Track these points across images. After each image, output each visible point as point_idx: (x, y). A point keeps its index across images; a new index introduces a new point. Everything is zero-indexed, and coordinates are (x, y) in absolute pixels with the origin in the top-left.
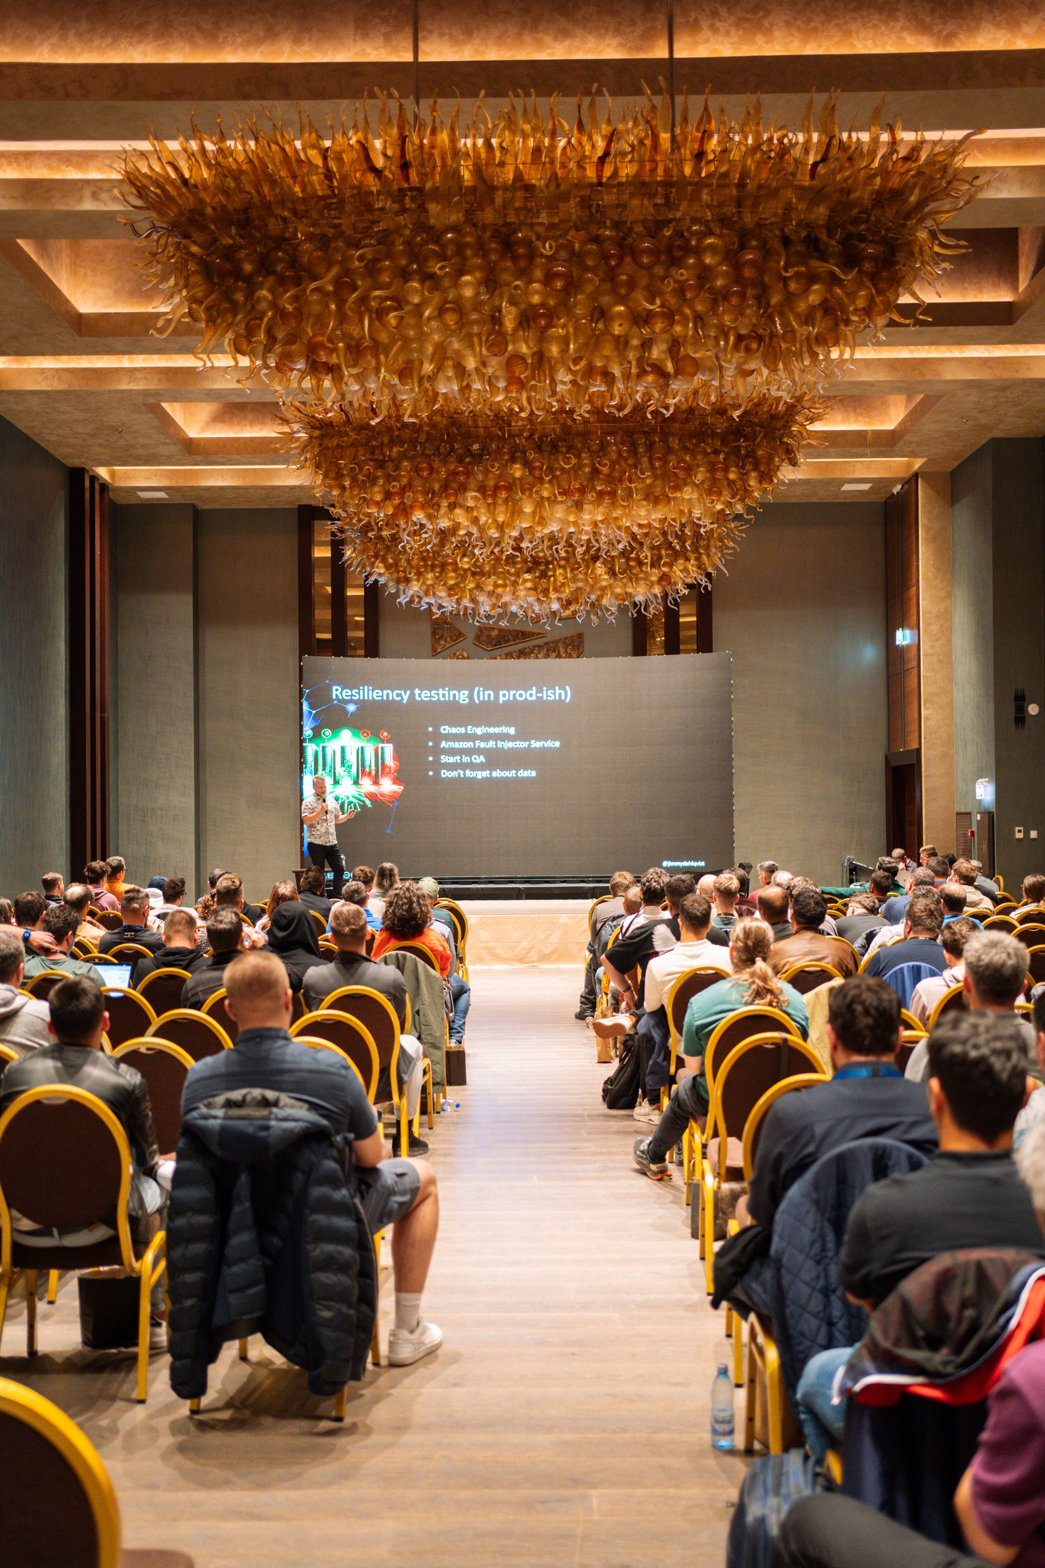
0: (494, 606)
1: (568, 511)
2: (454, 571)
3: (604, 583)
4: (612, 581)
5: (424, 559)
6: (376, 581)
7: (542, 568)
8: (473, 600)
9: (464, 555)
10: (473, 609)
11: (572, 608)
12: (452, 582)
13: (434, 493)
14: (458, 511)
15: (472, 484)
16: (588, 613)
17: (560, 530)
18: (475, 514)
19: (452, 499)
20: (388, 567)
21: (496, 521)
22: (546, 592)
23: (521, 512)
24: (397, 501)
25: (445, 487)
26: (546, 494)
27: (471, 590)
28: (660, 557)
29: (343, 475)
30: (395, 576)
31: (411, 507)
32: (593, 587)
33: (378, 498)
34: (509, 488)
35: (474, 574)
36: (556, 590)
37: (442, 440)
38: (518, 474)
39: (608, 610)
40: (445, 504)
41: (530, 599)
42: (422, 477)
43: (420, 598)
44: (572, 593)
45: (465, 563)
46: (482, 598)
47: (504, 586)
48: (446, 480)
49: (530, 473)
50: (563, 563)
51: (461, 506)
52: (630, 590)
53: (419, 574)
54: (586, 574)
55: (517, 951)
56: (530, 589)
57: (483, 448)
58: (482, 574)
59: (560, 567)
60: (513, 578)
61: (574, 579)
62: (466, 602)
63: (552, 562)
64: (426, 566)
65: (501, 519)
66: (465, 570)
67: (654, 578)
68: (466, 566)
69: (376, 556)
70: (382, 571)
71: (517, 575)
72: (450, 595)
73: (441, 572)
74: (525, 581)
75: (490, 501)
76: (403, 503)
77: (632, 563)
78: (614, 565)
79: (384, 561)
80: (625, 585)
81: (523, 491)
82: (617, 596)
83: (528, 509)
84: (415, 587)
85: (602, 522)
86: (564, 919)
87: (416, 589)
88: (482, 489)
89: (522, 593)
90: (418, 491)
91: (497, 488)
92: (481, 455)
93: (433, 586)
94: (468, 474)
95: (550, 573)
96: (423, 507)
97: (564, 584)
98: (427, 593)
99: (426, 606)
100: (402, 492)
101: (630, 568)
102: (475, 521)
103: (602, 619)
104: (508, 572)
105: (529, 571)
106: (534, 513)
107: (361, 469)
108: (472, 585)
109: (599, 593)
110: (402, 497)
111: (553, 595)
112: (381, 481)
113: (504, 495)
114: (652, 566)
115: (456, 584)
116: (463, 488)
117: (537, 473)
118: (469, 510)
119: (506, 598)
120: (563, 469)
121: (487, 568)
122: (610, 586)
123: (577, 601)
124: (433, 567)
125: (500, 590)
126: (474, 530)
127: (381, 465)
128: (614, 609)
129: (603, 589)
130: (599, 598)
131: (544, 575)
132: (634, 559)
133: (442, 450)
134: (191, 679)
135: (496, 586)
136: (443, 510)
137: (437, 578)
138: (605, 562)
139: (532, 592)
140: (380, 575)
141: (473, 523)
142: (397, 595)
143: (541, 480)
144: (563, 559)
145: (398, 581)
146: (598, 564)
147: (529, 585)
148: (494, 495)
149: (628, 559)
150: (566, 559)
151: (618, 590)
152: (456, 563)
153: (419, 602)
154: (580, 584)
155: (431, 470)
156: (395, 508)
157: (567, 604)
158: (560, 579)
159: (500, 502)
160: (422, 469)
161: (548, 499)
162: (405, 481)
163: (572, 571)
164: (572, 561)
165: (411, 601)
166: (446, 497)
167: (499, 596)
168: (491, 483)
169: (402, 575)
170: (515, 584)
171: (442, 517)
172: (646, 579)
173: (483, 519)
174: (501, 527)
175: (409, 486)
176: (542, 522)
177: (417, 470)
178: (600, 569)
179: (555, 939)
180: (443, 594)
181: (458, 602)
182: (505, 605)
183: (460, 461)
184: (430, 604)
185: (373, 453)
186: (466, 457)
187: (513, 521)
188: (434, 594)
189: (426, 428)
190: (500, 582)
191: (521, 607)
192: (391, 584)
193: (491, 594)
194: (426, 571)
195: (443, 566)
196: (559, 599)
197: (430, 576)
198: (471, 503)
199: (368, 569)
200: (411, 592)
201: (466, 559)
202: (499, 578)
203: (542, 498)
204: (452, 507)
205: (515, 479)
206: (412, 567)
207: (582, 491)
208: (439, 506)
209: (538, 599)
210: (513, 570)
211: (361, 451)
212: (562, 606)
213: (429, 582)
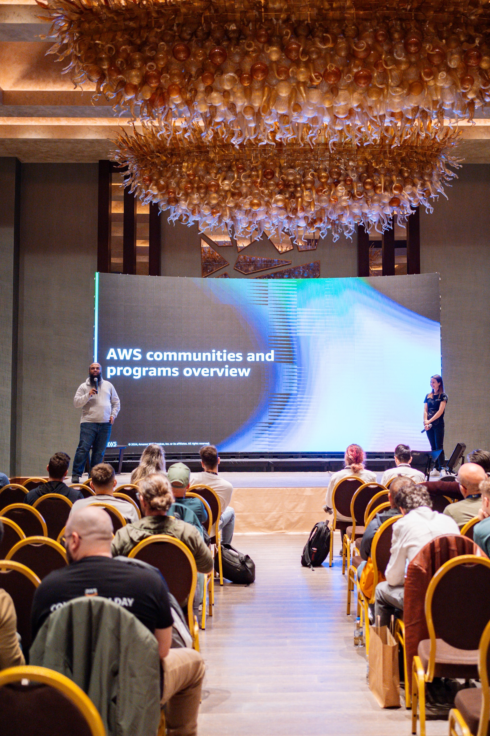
0: (250, 223)
1: (323, 98)
2: (216, 192)
3: (344, 204)
4: (350, 202)
5: (191, 182)
6: (151, 202)
7: (292, 189)
8: (233, 218)
9: (225, 179)
10: (233, 227)
11: (317, 225)
12: (214, 202)
13: (191, 76)
14: (214, 95)
15: (230, 65)
16: (329, 231)
17: (314, 120)
18: (232, 99)
19: (209, 82)
20: (160, 189)
21: (252, 108)
22: (295, 211)
23: (277, 96)
24: (154, 85)
25: (202, 71)
26: (302, 78)
27: (230, 208)
28: (392, 182)
29: (101, 59)
30: (167, 197)
31: (169, 92)
32: (334, 207)
33: (136, 81)
34: (266, 71)
35: (233, 195)
36: (303, 209)
37: (200, 24)
38: (274, 57)
39: (347, 227)
40: (202, 88)
41: (282, 217)
42: (179, 60)
43: (188, 217)
44: (316, 212)
45: (226, 185)
46: (240, 216)
47: (259, 205)
48: (203, 63)
49: (287, 56)
50: (309, 185)
51: (217, 91)
52: (366, 211)
53: (187, 195)
54: (329, 194)
55: (267, 519)
56: (280, 208)
57: (240, 32)
58: (240, 195)
59: (307, 189)
60: (266, 199)
61: (319, 201)
62: (227, 220)
63: (300, 185)
64: (192, 188)
65: (257, 105)
66: (226, 192)
67: (386, 201)
68: (227, 188)
69: (151, 180)
70: (156, 193)
71: (271, 195)
72: (213, 213)
73: (206, 193)
74: (277, 201)
75: (246, 84)
76: (160, 88)
77: (368, 187)
78: (352, 188)
79: (157, 184)
80: (361, 207)
81: (279, 74)
82: (354, 216)
83: (284, 93)
84: (183, 206)
85: (357, 107)
86: (308, 492)
87: (184, 207)
88: (239, 72)
89: (274, 212)
90: (175, 74)
91: (253, 71)
92: (238, 39)
93: (198, 205)
94: (224, 55)
95: (298, 195)
96: (180, 92)
97: (309, 203)
98: (193, 212)
99: (193, 224)
100: (160, 74)
101: (365, 191)
102: (232, 107)
103: (342, 235)
104: (263, 192)
105: (280, 193)
106: (290, 99)
107: (118, 52)
108: (231, 205)
109: (339, 212)
110: (159, 81)
111: (301, 214)
112: (138, 64)
113: (260, 77)
114: (385, 190)
115: (218, 204)
116: (221, 71)
117: (293, 55)
118: (226, 94)
119: (261, 217)
120: (319, 51)
121: (244, 190)
122: (349, 206)
123: (321, 220)
124: (199, 188)
125: (255, 209)
126: (231, 118)
127: (139, 49)
128: (352, 227)
129: (344, 208)
130: (340, 216)
131: (293, 195)
132: (370, 183)
133: (200, 34)
134: (11, 293)
135: (252, 204)
136: (200, 96)
137: (202, 199)
138: (345, 185)
139: (283, 211)
140: (154, 196)
141: (229, 109)
142: (168, 213)
143: (297, 63)
144: (309, 182)
145: (169, 202)
146: (339, 188)
147: (280, 204)
148: (251, 78)
149: (365, 183)
150: (313, 182)
151: (356, 211)
152: (218, 186)
153: (187, 220)
154: (324, 205)
155: (188, 53)
156: (153, 95)
157: (311, 224)
158: (307, 199)
159: (257, 86)
160: (179, 52)
161: (304, 83)
162: (162, 63)
163: (317, 192)
164: (317, 184)
165: (180, 220)
166: (203, 81)
167: (255, 214)
168: (247, 67)
169: (172, 195)
170: (268, 204)
171: (199, 104)
172: (380, 201)
173: (240, 104)
174: (258, 116)
175: (167, 69)
176: (297, 107)
177: (174, 53)
178: (341, 190)
179: (299, 509)
180: (207, 212)
181: (220, 219)
182: (259, 223)
183: (218, 43)
184: (197, 223)
185: (132, 36)
186: (223, 41)
187: (268, 107)
188: (199, 212)
189: (183, 10)
190: (256, 201)
191: (273, 225)
192: (162, 204)
193: (247, 212)
194: (193, 193)
195: (207, 187)
196: (306, 218)
197: (195, 196)
198: (227, 88)
199: (144, 191)
200: (180, 211)
201: (226, 182)
202: (255, 198)
203: (299, 83)
204: (209, 90)
205: (272, 62)
206: (180, 189)
207: (338, 74)
208: (196, 92)
209: (288, 217)
210: (266, 192)
211: (119, 34)
212: (308, 224)
213: (195, 202)
